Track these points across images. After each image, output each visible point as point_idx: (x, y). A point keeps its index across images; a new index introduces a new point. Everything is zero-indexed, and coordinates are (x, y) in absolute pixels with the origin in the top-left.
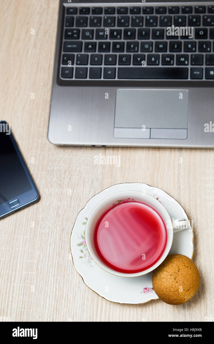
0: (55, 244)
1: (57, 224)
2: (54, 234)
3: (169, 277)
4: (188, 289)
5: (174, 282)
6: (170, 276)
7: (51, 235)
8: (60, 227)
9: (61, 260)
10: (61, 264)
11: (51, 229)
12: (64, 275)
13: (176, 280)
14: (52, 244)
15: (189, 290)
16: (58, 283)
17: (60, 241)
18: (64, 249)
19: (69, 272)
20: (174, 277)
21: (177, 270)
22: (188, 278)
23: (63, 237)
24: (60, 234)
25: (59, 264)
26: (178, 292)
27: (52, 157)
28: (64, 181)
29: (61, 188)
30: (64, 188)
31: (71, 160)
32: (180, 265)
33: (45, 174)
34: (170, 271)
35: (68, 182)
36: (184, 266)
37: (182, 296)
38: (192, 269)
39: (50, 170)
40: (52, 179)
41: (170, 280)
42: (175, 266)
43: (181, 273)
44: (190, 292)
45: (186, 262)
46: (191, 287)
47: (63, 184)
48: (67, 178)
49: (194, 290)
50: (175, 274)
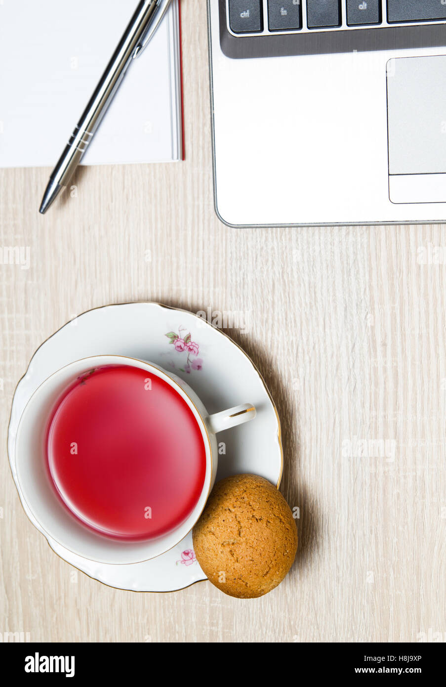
3: (220, 549)
4: (265, 573)
5: (231, 560)
6: (220, 546)
13: (235, 556)
15: (267, 572)
20: (229, 550)
21: (236, 531)
22: (262, 550)
26: (243, 582)
27: (236, 247)
28: (274, 313)
29: (268, 329)
30: (276, 329)
31: (285, 254)
32: (243, 517)
33: (224, 295)
34: (219, 535)
35: (284, 314)
36: (251, 519)
37: (254, 588)
38: (272, 522)
39: (236, 282)
40: (244, 306)
41: (222, 555)
42: (231, 520)
43: (244, 539)
44: (273, 575)
45: (256, 507)
46: (271, 566)
47: (273, 319)
48: (280, 303)
49: (281, 569)
50: (232, 541)
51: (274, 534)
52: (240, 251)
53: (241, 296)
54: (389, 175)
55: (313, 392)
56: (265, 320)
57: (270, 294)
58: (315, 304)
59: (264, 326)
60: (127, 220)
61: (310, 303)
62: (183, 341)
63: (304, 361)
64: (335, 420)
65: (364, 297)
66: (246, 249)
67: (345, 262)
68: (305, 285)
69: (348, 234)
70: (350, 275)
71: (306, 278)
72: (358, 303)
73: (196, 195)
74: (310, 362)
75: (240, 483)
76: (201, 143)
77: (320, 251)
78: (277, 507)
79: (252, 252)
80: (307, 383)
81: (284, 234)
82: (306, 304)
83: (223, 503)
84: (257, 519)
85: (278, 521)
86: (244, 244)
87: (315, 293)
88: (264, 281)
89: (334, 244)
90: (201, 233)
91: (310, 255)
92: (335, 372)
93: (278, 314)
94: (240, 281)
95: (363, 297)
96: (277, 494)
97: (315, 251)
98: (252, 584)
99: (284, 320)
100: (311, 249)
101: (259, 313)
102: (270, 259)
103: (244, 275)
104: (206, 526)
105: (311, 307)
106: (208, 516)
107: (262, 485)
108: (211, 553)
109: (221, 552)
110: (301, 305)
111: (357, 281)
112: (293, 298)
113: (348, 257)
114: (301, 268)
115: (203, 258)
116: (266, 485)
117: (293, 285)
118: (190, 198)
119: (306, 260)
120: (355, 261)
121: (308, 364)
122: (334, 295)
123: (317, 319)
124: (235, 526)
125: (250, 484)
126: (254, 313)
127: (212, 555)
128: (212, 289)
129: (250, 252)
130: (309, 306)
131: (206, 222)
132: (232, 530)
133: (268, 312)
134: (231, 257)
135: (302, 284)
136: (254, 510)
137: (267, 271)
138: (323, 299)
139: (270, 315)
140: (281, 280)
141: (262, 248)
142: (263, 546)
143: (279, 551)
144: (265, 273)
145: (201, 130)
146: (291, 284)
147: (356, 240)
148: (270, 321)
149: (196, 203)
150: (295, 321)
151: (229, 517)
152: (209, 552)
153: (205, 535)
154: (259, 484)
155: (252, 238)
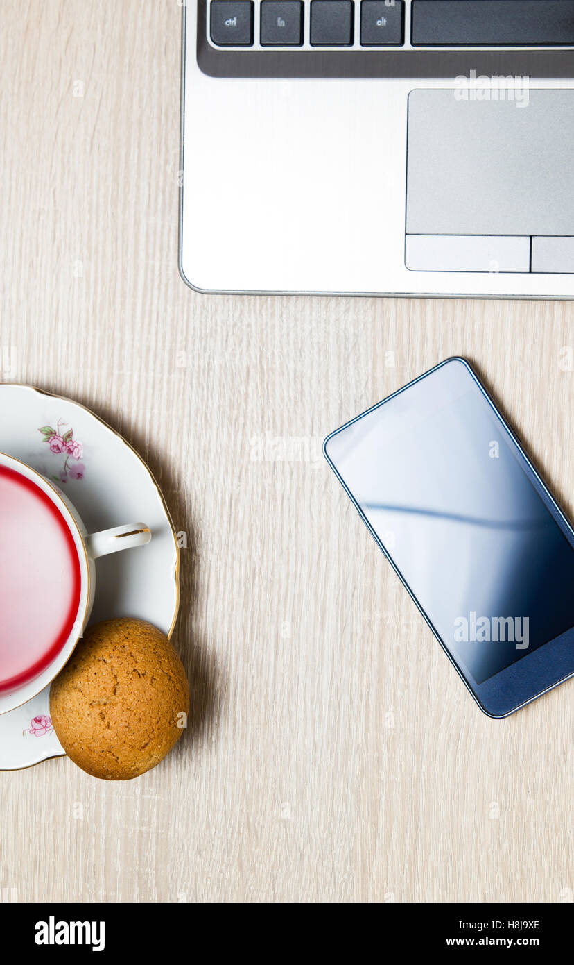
0: (230, 622)
1: (232, 555)
2: (225, 589)
3: (87, 710)
4: (143, 745)
5: (100, 725)
6: (87, 706)
7: (217, 591)
8: (243, 566)
9: (253, 672)
10: (255, 685)
11: (216, 571)
12: (266, 724)
13: (106, 720)
14: (220, 620)
15: (146, 744)
16: (249, 748)
17: (246, 611)
18: (261, 638)
19: (282, 712)
20: (99, 711)
21: (110, 687)
22: (142, 714)
23: (256, 598)
24: (243, 589)
25: (247, 685)
26: (113, 755)
27: (201, 322)
28: (247, 408)
29: (238, 430)
30: (248, 431)
31: (265, 332)
32: (121, 671)
33: (182, 383)
34: (88, 692)
35: (259, 411)
36: (132, 673)
37: (127, 764)
38: (158, 679)
39: (199, 367)
40: (208, 399)
41: (89, 719)
42: (104, 674)
43: (121, 698)
44: (153, 750)
45: (140, 658)
46: (152, 736)
47: (245, 417)
48: (255, 395)
49: (164, 742)
50: (104, 700)
51: (160, 694)
52: (206, 326)
53: (205, 385)
54: (406, 234)
55: (293, 513)
56: (234, 417)
57: (243, 384)
58: (302, 400)
59: (233, 427)
60: (57, 279)
61: (295, 398)
62: (62, 440)
63: (283, 473)
64: (320, 551)
65: (365, 392)
66: (214, 324)
67: (342, 347)
68: (289, 375)
69: (347, 310)
70: (348, 363)
71: (291, 366)
72: (357, 400)
73: (151, 251)
74: (292, 474)
75: (120, 628)
76: (161, 184)
77: (311, 331)
78: (167, 661)
79: (222, 328)
80: (285, 501)
81: (265, 306)
82: (290, 399)
83: (96, 651)
84: (139, 675)
85: (166, 679)
86: (212, 319)
87: (302, 385)
88: (235, 367)
89: (329, 321)
90: (155, 301)
91: (297, 335)
92: (323, 487)
93: (252, 411)
94: (205, 366)
95: (363, 392)
96: (168, 645)
97: (303, 331)
98: (124, 759)
99: (260, 419)
100: (299, 328)
101: (227, 409)
102: (245, 338)
103: (209, 359)
104: (71, 681)
105: (296, 403)
106: (75, 667)
107: (149, 632)
108: (74, 716)
109: (88, 715)
110: (282, 400)
111: (356, 371)
112: (274, 391)
113: (346, 339)
114: (285, 351)
115: (156, 334)
116: (154, 633)
117: (273, 373)
118: (142, 255)
119: (291, 342)
120: (355, 344)
121: (289, 477)
122: (327, 388)
123: (302, 418)
124: (109, 681)
125: (134, 631)
126: (221, 409)
127: (75, 718)
128: (166, 375)
129: (219, 328)
130: (293, 402)
131: (163, 287)
132: (106, 685)
133: (238, 409)
134: (194, 334)
135: (286, 373)
136: (136, 662)
137: (241, 354)
138: (312, 392)
139: (242, 413)
140: (259, 367)
141: (235, 325)
142: (144, 709)
143: (164, 717)
144: (238, 356)
145: (162, 168)
146: (270, 373)
147: (358, 319)
148: (241, 419)
149: (151, 262)
150: (274, 420)
151: (103, 669)
152: (71, 714)
153: (69, 692)
154: (145, 631)
155: (223, 310)
